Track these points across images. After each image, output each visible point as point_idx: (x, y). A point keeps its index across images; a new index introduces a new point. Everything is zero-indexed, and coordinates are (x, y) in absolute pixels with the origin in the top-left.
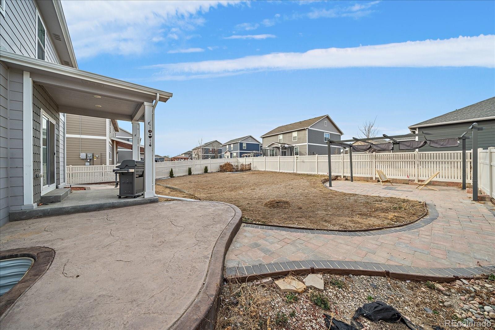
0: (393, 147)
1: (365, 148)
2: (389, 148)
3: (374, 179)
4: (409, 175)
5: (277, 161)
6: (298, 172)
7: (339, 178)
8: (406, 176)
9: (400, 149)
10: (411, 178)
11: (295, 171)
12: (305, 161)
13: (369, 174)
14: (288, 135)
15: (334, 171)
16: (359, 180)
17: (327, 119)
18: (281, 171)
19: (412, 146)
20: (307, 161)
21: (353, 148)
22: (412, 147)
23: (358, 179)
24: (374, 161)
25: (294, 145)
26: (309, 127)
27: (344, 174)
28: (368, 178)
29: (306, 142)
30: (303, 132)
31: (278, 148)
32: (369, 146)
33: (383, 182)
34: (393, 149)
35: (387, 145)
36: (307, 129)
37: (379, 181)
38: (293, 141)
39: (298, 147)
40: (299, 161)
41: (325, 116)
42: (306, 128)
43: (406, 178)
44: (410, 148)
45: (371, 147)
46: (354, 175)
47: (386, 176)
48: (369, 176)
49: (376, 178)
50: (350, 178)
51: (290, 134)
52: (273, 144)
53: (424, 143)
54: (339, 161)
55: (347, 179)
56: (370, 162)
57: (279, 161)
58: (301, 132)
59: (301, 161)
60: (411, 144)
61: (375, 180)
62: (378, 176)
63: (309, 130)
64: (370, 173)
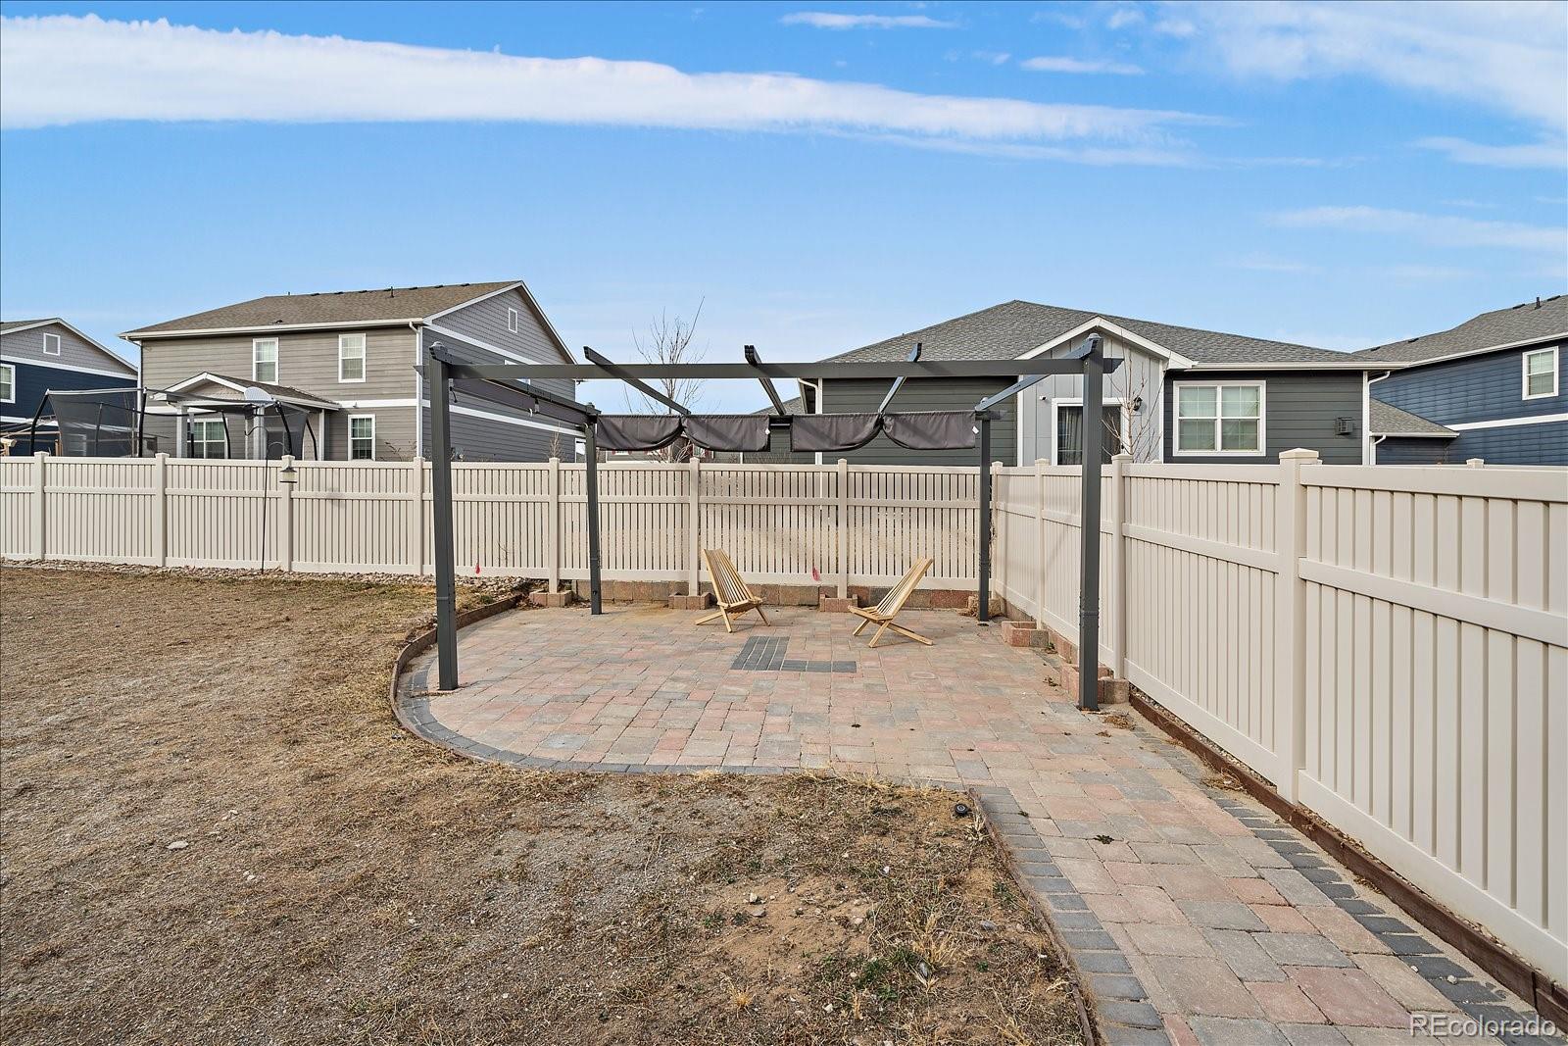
0: (769, 435)
1: (654, 432)
2: (753, 437)
3: (693, 591)
4: (818, 568)
5: (141, 490)
6: (303, 566)
7: (535, 594)
8: (810, 572)
9: (795, 447)
10: (826, 580)
11: (277, 561)
12: (349, 494)
13: (671, 569)
14: (309, 344)
15: (510, 557)
16: (631, 601)
17: (516, 299)
18: (174, 562)
19: (837, 435)
20: (356, 494)
21: (602, 426)
22: (836, 444)
23: (623, 595)
24: (693, 499)
25: (346, 404)
26: (428, 321)
27: (562, 568)
28: (666, 585)
29: (414, 396)
30: (398, 340)
31: (247, 411)
32: (673, 426)
33: (729, 610)
34: (767, 449)
35: (746, 422)
36: (420, 330)
37: (712, 602)
38: (341, 381)
39: (372, 416)
40: (310, 493)
41: (510, 284)
42: (410, 321)
43: (807, 580)
44: (830, 445)
45: (681, 428)
46: (605, 575)
47: (741, 572)
48: (672, 576)
49: (699, 583)
50: (585, 593)
51: (324, 342)
52: (208, 385)
53: (876, 425)
54: (538, 497)
55: (574, 600)
56: (678, 507)
57: (157, 489)
58: (385, 340)
59: (323, 494)
60: (834, 428)
61: (695, 594)
62: (707, 576)
63: (429, 335)
64: (678, 564)
